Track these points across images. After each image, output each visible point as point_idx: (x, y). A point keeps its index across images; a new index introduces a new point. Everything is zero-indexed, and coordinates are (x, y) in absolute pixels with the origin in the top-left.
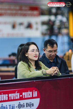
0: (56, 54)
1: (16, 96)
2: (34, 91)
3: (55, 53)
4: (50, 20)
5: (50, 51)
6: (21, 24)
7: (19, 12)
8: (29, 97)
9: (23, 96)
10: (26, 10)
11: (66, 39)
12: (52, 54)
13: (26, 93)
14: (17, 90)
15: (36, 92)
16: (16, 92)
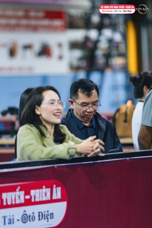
0: (95, 111)
1: (17, 198)
2: (54, 186)
3: (94, 107)
4: (87, 39)
5: (84, 103)
6: (28, 47)
7: (24, 22)
8: (44, 199)
9: (31, 197)
10: (37, 18)
11: (121, 78)
12: (88, 111)
13: (38, 191)
14: (18, 185)
15: (58, 188)
16: (17, 190)
